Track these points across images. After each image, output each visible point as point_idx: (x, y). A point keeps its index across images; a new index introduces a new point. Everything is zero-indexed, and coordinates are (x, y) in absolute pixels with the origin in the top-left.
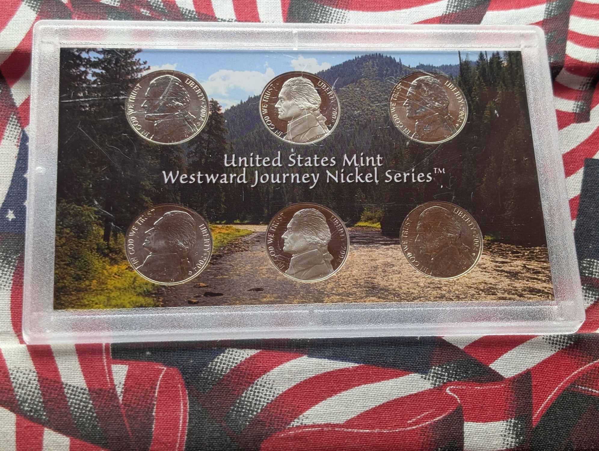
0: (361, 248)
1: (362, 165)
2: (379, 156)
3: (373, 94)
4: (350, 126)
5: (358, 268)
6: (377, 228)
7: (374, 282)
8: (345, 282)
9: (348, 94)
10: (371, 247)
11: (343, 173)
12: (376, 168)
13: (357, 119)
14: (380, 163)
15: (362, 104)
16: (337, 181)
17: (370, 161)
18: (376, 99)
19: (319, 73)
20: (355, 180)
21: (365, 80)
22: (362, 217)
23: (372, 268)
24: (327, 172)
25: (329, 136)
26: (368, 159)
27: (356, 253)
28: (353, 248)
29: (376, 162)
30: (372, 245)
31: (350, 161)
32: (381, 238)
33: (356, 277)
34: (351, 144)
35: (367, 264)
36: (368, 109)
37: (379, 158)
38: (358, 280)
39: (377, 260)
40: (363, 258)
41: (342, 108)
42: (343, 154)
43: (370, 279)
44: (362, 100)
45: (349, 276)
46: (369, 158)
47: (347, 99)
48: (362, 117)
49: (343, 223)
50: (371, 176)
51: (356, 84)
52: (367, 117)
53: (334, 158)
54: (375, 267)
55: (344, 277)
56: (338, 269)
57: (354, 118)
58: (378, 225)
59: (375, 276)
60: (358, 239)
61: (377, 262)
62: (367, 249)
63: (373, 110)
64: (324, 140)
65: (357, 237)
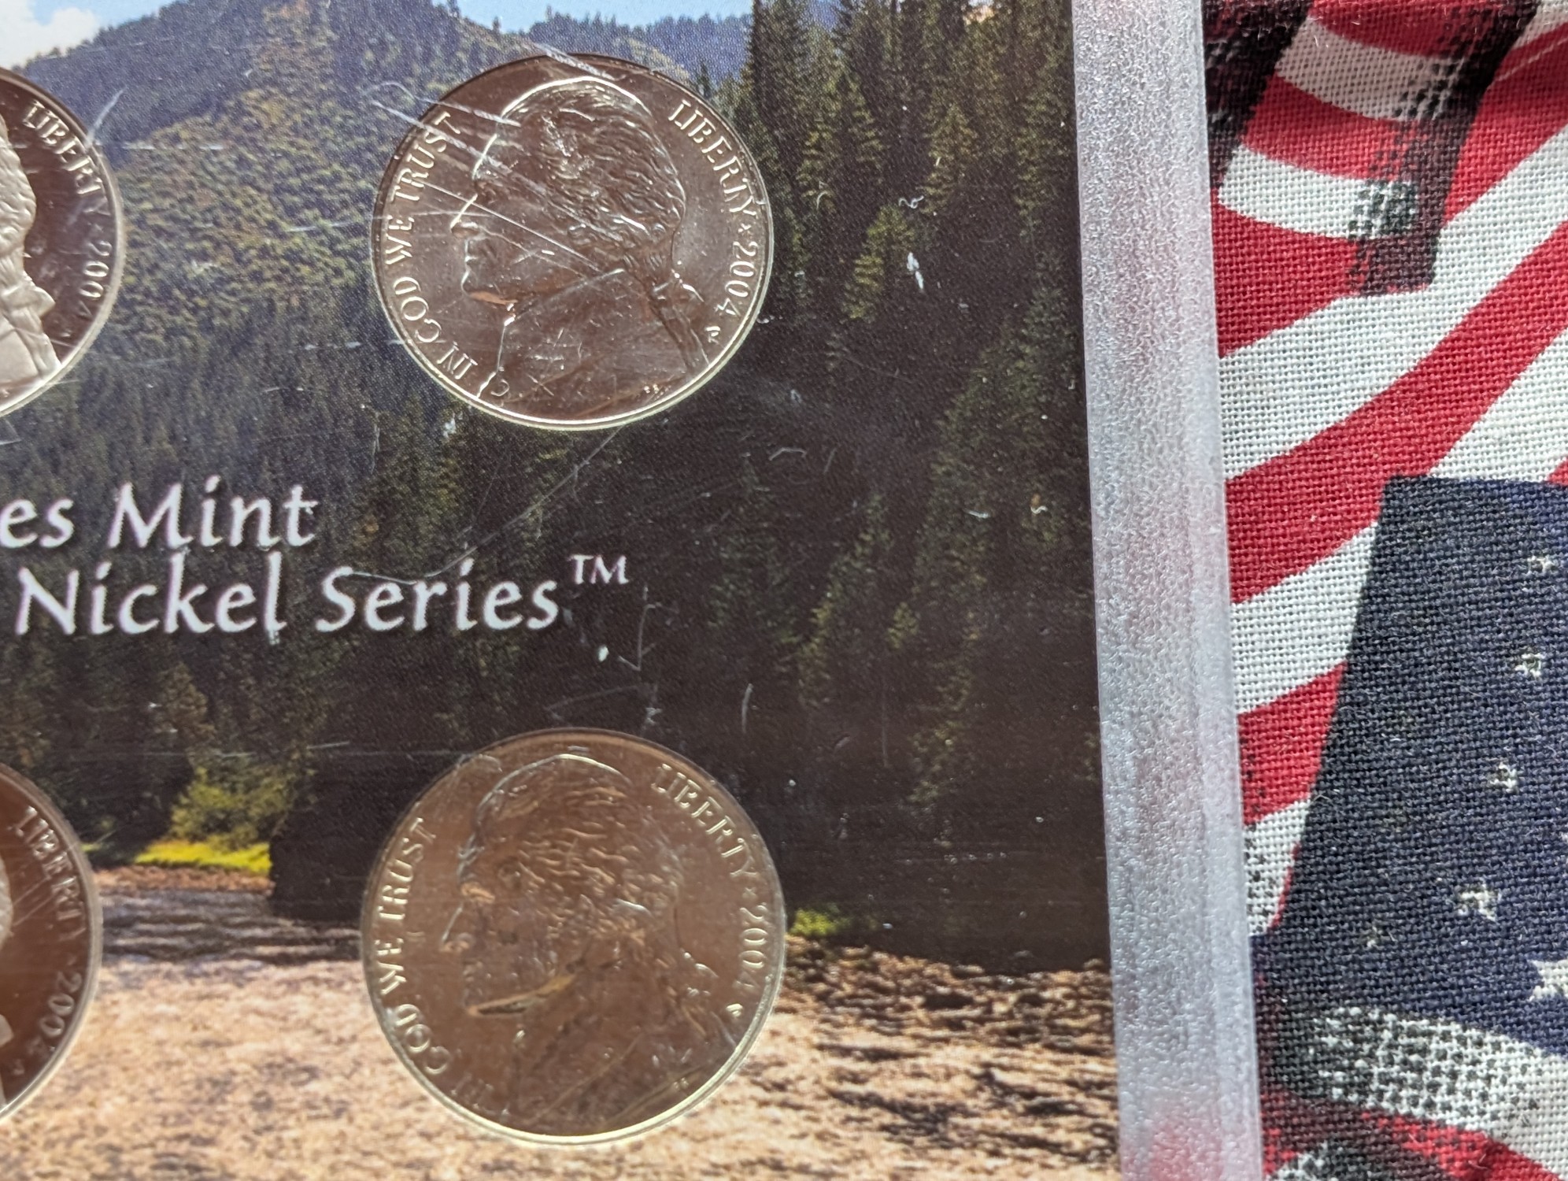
0: (153, 983)
1: (208, 539)
2: (297, 491)
3: (299, 172)
4: (167, 338)
5: (130, 1089)
6: (253, 875)
7: (203, 1163)
8: (53, 1162)
9: (169, 173)
10: (206, 974)
11: (105, 582)
12: (275, 560)
13: (203, 303)
14: (302, 532)
15: (238, 227)
16: (69, 627)
17: (252, 521)
18: (312, 198)
19: (38, 64)
20: (161, 617)
21: (265, 99)
22: (179, 815)
23: (199, 1087)
24: (26, 577)
25: (52, 390)
26: (239, 511)
27: (127, 1008)
28: (115, 980)
29: (278, 525)
30: (210, 966)
31: (146, 517)
32: (264, 926)
33: (111, 1138)
34: (162, 431)
35: (179, 1063)
36: (264, 252)
37: (296, 503)
38: (118, 1150)
39: (230, 1044)
40: (160, 1032)
41: (133, 244)
42: (117, 483)
43: (184, 1147)
44: (238, 203)
45: (76, 1130)
46: (246, 504)
47: (165, 195)
48: (233, 293)
49: (80, 850)
50: (248, 596)
51: (216, 118)
52: (258, 291)
53: (67, 504)
54: (215, 1083)
55: (54, 1136)
56: (28, 1098)
57: (191, 294)
58: (255, 860)
59: (213, 1129)
60: (149, 934)
61: (231, 1053)
62: (184, 986)
63: (294, 256)
64: (27, 411)
65: (143, 920)
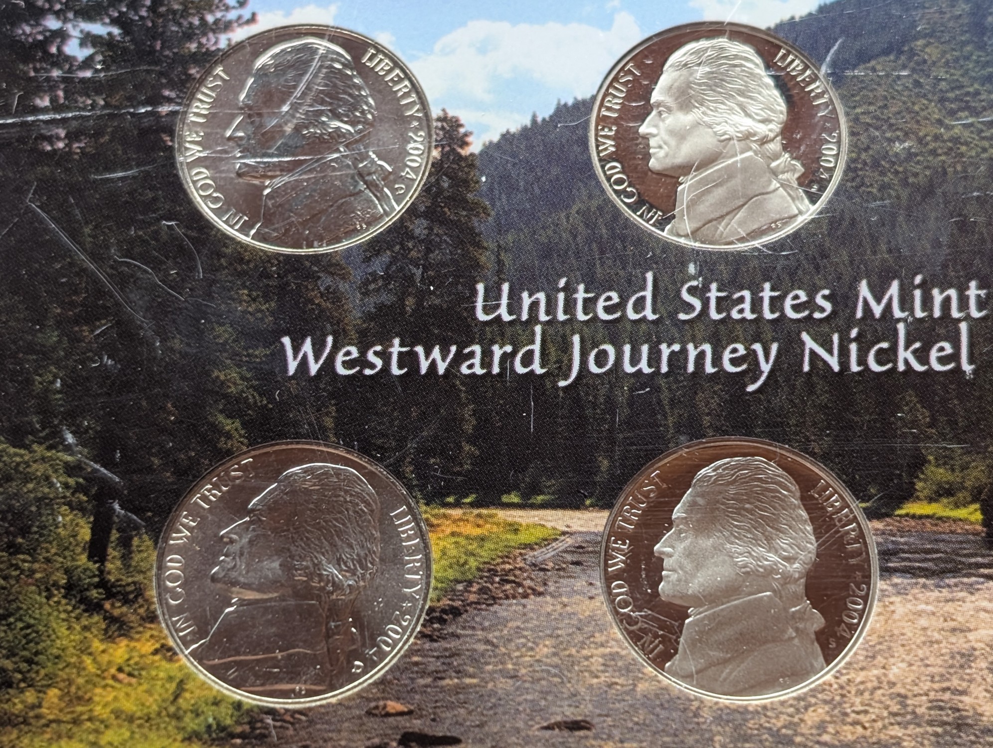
0: (916, 591)
1: (919, 314)
2: (973, 284)
3: (953, 89)
4: (879, 190)
5: (908, 658)
6: (972, 523)
7: (961, 706)
8: (862, 704)
9: (871, 91)
10: (949, 586)
11: (855, 340)
12: (963, 326)
13: (901, 169)
14: (979, 309)
15: (918, 122)
16: (836, 368)
17: (947, 302)
18: (963, 105)
19: (780, 26)
20: (895, 362)
21: (926, 46)
22: (919, 485)
23: (953, 658)
24: (805, 336)
25: (809, 223)
26: (938, 297)
27: (901, 607)
28: (890, 588)
29: (963, 303)
30: (952, 581)
31: (879, 301)
32: (983, 556)
33: (899, 689)
34: (884, 247)
35: (938, 642)
36: (937, 138)
37: (973, 291)
38: (906, 697)
39: (970, 630)
40: (923, 622)
41: (852, 134)
42: (856, 280)
43: (947, 696)
44: (916, 108)
45: (876, 684)
46: (942, 292)
47: (870, 104)
48: (918, 162)
49: (857, 507)
50: (949, 349)
51: (897, 58)
52: (935, 161)
53: (826, 292)
54: (963, 655)
55: (862, 687)
56: (841, 662)
57: (894, 163)
58: (972, 514)
59: (965, 684)
60: (909, 560)
61: (971, 636)
62: (936, 594)
63: (956, 140)
64: (796, 235)
65: (904, 552)
